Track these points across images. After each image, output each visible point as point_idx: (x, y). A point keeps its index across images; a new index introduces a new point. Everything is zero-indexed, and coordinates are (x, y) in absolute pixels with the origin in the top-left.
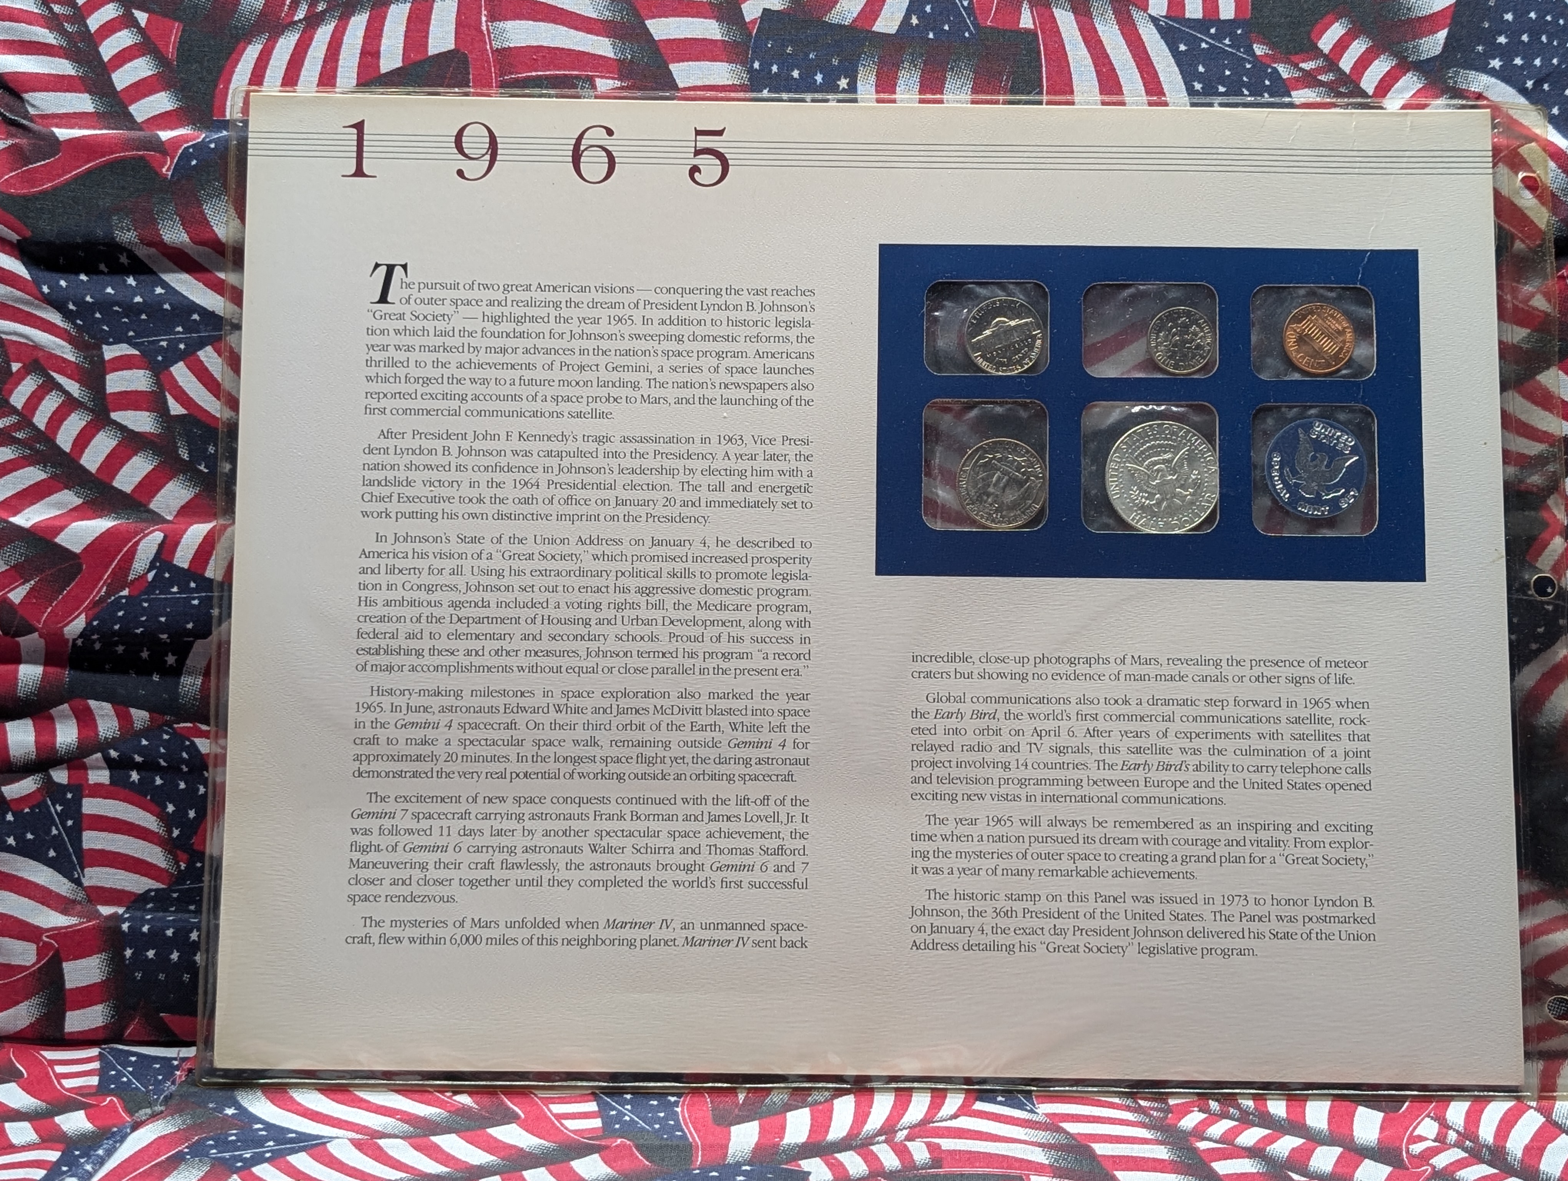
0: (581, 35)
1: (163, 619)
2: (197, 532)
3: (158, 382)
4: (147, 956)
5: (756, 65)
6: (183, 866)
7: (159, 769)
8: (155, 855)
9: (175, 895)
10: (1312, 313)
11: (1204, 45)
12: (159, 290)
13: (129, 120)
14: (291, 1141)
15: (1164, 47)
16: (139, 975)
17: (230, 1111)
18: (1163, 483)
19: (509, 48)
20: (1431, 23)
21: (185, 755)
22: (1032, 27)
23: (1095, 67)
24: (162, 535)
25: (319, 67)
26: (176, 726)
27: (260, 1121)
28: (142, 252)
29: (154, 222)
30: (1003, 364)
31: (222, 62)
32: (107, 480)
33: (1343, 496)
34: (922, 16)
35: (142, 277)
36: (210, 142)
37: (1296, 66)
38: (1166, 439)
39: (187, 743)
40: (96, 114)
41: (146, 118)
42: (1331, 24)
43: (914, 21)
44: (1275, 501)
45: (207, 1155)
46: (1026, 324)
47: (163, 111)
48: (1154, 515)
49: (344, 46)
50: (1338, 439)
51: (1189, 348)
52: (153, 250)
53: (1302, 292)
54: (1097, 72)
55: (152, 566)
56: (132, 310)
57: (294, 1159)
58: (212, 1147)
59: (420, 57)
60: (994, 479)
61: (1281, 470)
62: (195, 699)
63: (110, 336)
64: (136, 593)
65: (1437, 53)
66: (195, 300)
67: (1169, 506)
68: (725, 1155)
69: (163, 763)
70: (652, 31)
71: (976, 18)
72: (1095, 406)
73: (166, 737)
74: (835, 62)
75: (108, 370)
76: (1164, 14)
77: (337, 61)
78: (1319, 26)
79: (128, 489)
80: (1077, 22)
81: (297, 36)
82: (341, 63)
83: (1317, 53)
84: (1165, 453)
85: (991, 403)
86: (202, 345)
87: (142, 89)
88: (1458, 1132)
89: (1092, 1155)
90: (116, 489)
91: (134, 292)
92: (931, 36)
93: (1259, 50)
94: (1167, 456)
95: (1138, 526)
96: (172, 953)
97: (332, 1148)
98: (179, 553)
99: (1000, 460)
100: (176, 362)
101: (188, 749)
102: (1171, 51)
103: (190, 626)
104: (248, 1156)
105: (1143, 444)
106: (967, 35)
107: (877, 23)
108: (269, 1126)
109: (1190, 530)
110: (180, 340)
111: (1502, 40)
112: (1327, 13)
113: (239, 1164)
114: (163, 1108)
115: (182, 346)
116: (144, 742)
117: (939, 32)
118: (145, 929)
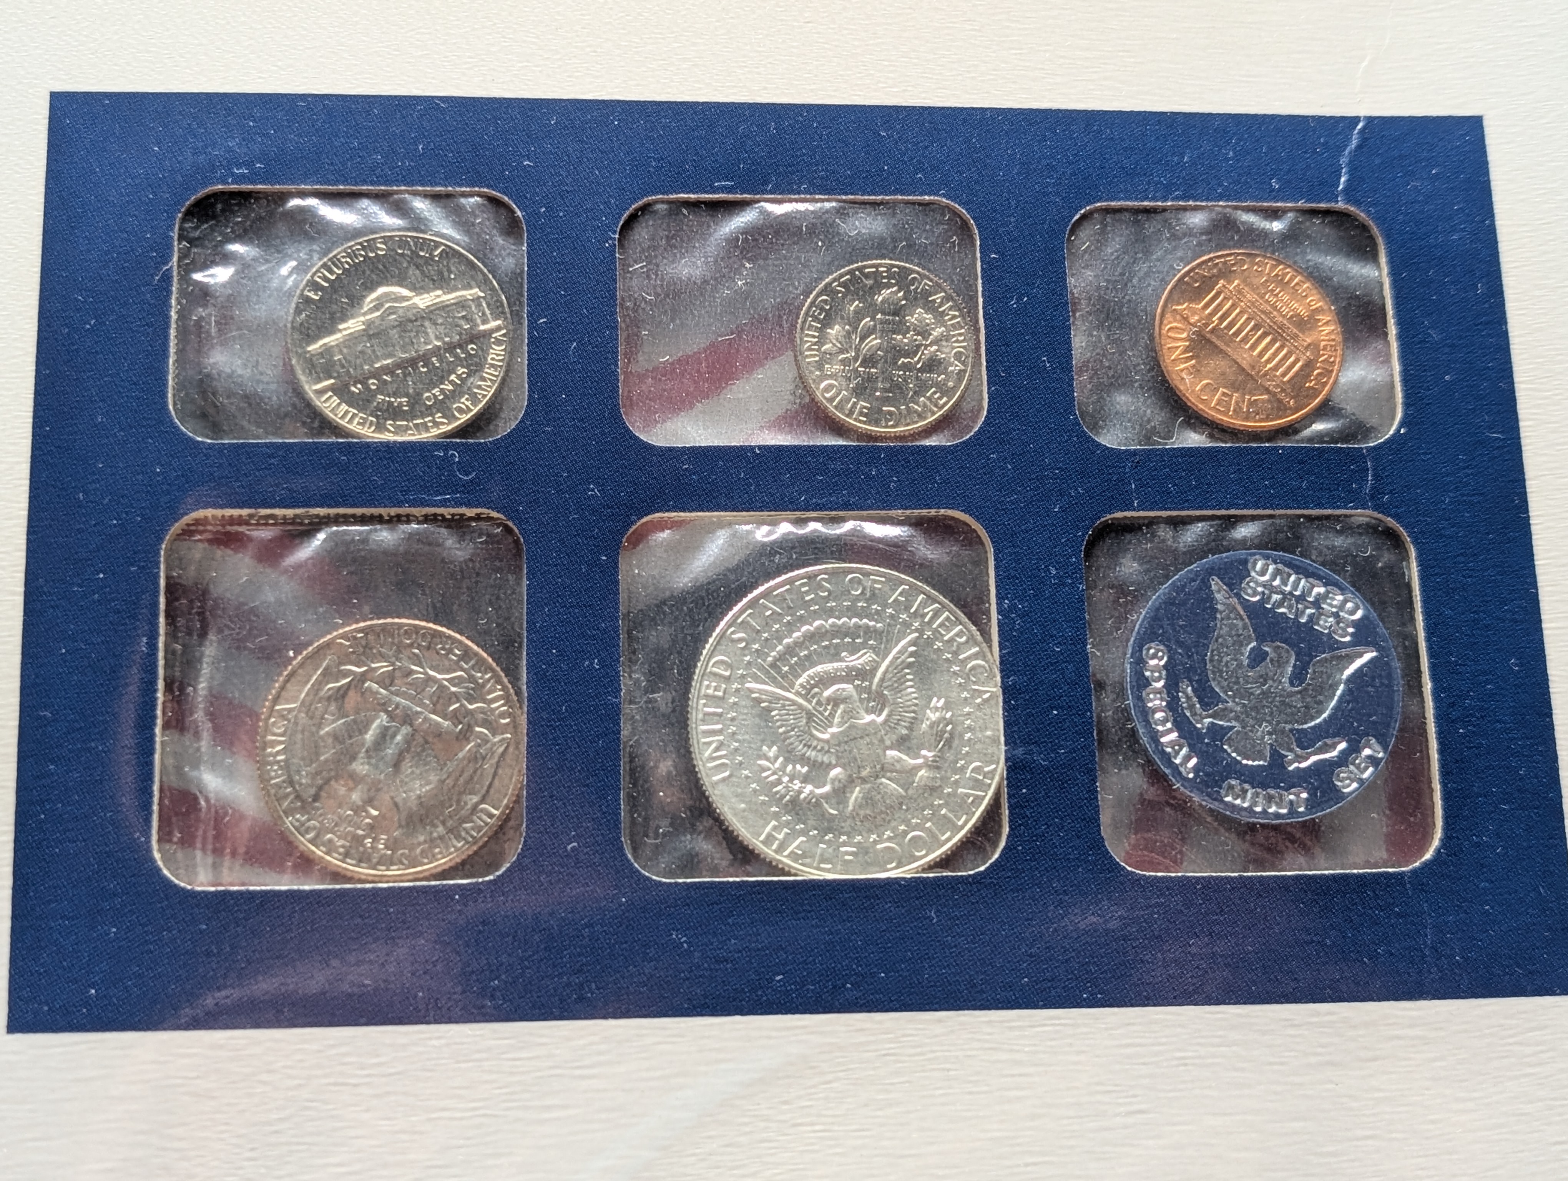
10: (1226, 273)
18: (850, 737)
30: (395, 413)
33: (1343, 760)
38: (852, 611)
44: (1156, 777)
46: (462, 304)
48: (828, 826)
50: (1317, 604)
51: (906, 367)
53: (1197, 220)
60: (369, 736)
61: (1172, 687)
67: (868, 800)
72: (661, 526)
84: (854, 649)
85: (363, 520)
94: (861, 659)
95: (784, 859)
99: (387, 681)
105: (791, 627)
109: (931, 867)
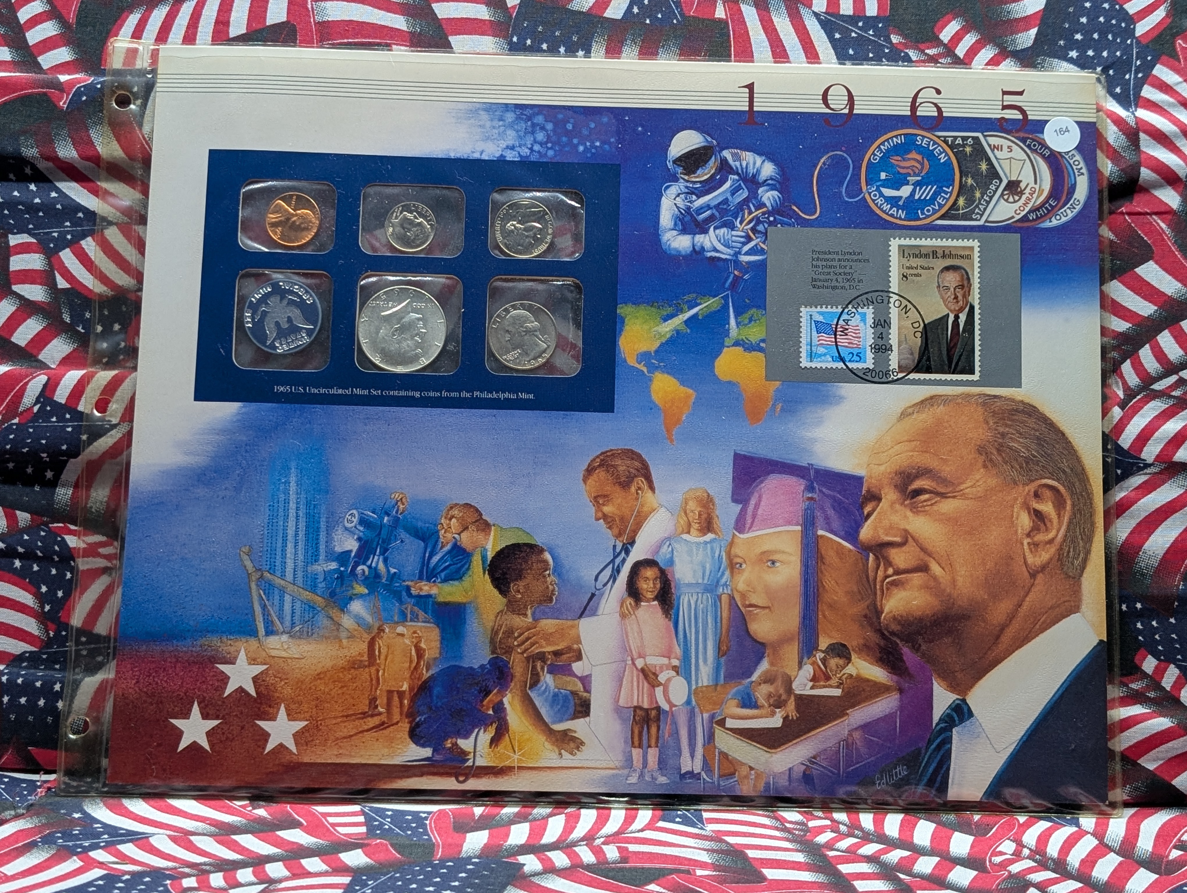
0: (382, 13)
1: (44, 442)
2: (73, 376)
3: (50, 264)
4: (20, 702)
5: (515, 39)
6: (52, 634)
7: (37, 559)
8: (31, 625)
9: (44, 657)
11: (853, 35)
12: (54, 194)
13: (37, 67)
14: (122, 835)
15: (824, 35)
16: (13, 717)
17: (76, 815)
19: (328, 21)
20: (1026, 22)
21: (56, 548)
22: (724, 17)
23: (771, 48)
24: (46, 378)
25: (184, 32)
26: (50, 525)
27: (99, 822)
28: (42, 165)
29: (52, 142)
31: (109, 27)
32: (7, 337)
34: (641, 6)
35: (41, 185)
36: (98, 83)
37: (922, 52)
39: (59, 539)
40: (13, 62)
41: (50, 66)
42: (949, 22)
43: (636, 10)
45: (55, 843)
47: (63, 61)
49: (202, 17)
52: (50, 164)
54: (772, 51)
55: (37, 401)
56: (32, 209)
57: (122, 848)
58: (59, 838)
59: (260, 26)
62: (67, 506)
63: (15, 228)
64: (24, 421)
65: (1029, 45)
66: (80, 202)
68: (460, 852)
69: (40, 554)
70: (436, 11)
71: (682, 10)
73: (43, 533)
74: (575, 38)
75: (12, 253)
76: (824, 11)
77: (197, 27)
78: (940, 24)
79: (22, 343)
80: (758, 15)
81: (168, 9)
82: (199, 29)
83: (938, 42)
86: (84, 236)
87: (48, 45)
88: (1030, 849)
89: (745, 857)
90: (13, 343)
91: (34, 195)
92: (648, 21)
93: (895, 39)
96: (39, 700)
97: (153, 840)
98: (58, 392)
100: (64, 249)
101: (59, 544)
102: (828, 37)
103: (64, 447)
104: (87, 844)
106: (675, 21)
107: (607, 11)
108: (105, 825)
110: (68, 232)
111: (1078, 37)
112: (947, 13)
113: (79, 850)
114: (25, 812)
115: (69, 237)
116: (26, 537)
117: (654, 19)
118: (20, 681)
